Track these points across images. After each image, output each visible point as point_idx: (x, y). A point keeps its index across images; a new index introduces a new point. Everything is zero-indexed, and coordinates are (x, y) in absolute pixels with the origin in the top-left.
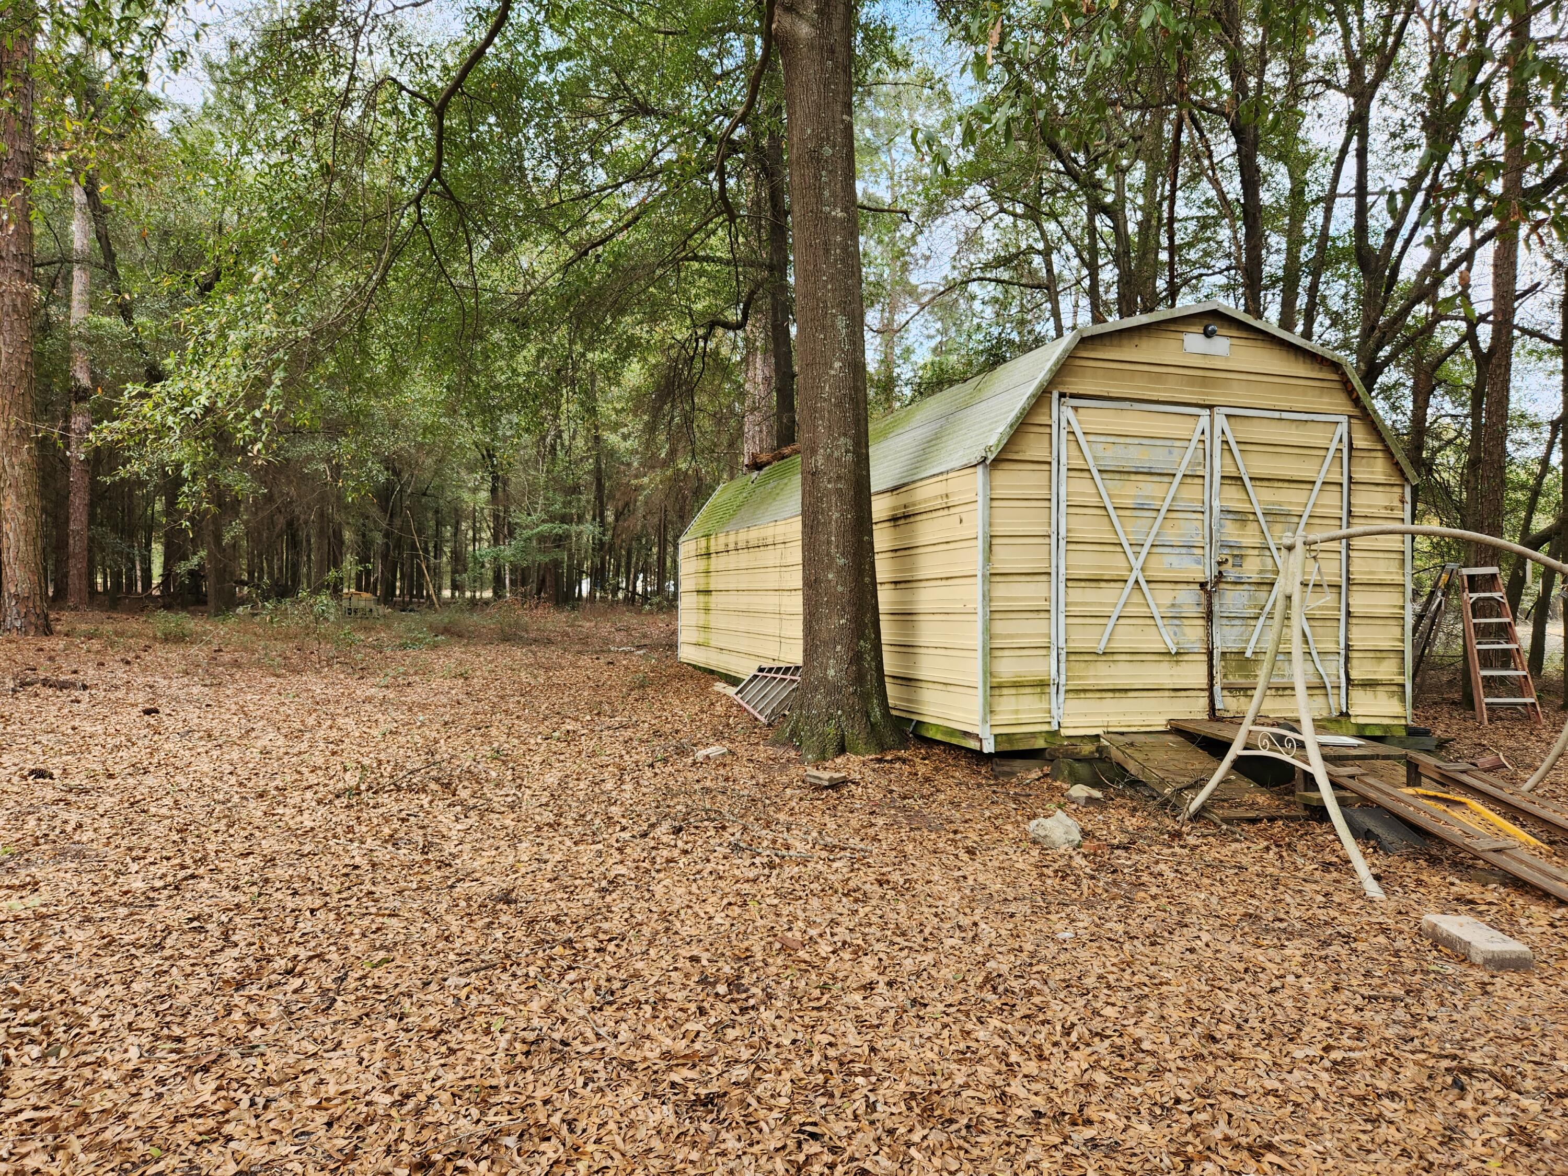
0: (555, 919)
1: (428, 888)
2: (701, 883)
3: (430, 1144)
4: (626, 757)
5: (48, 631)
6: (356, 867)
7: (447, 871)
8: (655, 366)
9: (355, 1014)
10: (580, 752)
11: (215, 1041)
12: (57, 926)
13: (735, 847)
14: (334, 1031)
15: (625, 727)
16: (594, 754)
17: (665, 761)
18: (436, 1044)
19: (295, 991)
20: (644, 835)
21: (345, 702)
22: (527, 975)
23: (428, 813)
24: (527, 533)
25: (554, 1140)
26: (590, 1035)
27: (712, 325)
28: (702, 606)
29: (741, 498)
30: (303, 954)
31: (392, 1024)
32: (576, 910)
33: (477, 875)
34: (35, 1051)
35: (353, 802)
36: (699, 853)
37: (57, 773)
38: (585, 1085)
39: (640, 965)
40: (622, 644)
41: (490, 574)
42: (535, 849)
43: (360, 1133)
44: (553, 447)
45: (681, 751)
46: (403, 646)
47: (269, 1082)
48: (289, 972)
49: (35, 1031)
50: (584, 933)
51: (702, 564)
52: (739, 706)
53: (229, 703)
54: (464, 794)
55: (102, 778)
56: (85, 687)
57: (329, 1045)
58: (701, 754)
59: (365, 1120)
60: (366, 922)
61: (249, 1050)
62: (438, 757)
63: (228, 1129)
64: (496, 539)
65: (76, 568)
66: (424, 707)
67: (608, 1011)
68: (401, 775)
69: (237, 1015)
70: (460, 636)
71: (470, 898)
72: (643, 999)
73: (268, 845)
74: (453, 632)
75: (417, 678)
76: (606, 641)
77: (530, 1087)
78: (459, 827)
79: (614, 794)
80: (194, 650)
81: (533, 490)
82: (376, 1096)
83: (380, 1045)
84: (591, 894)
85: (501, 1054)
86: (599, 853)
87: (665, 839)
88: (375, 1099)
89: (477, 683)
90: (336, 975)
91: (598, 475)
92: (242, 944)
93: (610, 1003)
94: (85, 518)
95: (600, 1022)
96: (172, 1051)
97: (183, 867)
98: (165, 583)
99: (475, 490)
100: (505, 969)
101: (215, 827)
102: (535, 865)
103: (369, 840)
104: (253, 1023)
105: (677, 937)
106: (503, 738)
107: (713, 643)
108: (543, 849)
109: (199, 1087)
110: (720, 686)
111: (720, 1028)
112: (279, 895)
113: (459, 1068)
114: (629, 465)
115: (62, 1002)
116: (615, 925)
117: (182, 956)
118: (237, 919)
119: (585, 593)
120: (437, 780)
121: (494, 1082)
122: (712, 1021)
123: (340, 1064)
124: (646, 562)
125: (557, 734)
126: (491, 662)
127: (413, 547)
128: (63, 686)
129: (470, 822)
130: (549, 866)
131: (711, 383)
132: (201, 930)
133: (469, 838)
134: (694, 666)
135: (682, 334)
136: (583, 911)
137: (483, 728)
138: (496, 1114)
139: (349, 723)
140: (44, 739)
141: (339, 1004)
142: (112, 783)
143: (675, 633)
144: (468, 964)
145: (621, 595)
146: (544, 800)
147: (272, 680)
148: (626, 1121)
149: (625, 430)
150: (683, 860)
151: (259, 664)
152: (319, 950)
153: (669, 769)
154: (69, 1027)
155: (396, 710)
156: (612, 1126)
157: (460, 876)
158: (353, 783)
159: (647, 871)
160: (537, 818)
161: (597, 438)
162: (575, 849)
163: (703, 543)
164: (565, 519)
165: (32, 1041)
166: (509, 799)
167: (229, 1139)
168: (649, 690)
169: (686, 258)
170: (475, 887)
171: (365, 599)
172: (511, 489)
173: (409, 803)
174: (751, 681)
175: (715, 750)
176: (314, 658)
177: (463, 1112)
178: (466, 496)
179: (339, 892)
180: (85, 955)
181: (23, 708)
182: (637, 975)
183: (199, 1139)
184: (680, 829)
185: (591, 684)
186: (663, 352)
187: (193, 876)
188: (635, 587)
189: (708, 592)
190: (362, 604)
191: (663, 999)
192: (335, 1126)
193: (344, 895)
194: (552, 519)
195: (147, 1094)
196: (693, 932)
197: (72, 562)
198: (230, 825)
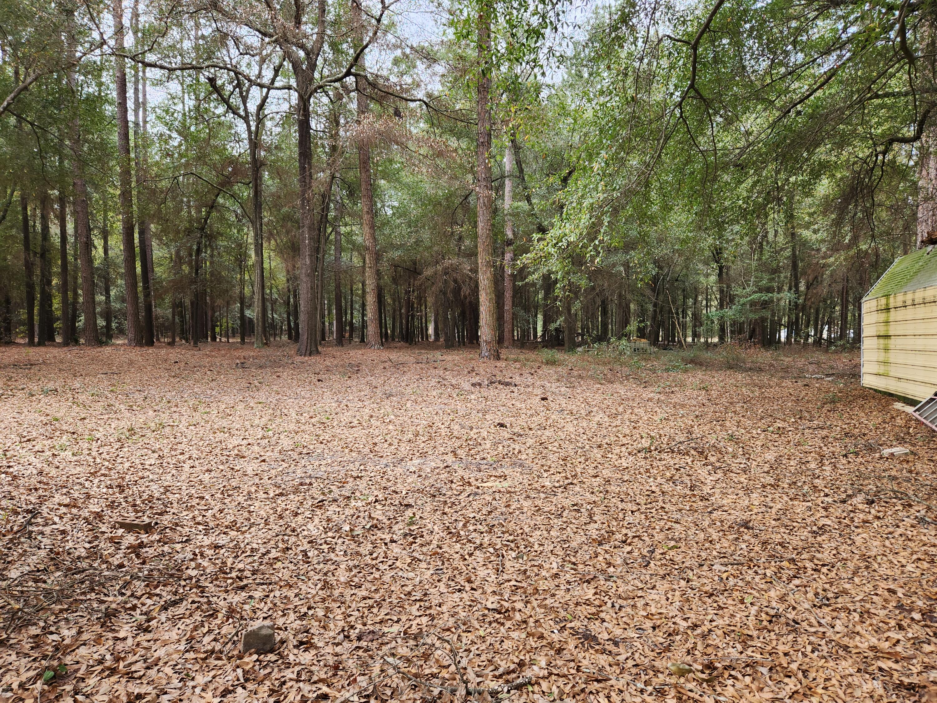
0: (780, 544)
1: (696, 511)
2: (893, 541)
3: (713, 657)
4: (825, 448)
5: (498, 358)
6: (653, 492)
7: (707, 503)
8: (841, 179)
9: (662, 573)
10: (789, 442)
11: (591, 569)
12: (516, 497)
13: (922, 521)
14: (651, 579)
15: (822, 428)
16: (799, 444)
17: (857, 454)
18: (710, 601)
19: (628, 553)
20: (844, 502)
21: (638, 400)
22: (765, 574)
23: (692, 468)
24: (743, 300)
25: (793, 678)
26: (813, 620)
27: (891, 142)
28: (882, 346)
29: (917, 266)
30: (630, 534)
31: (683, 583)
32: (795, 541)
33: (726, 509)
34: (514, 554)
35: (648, 455)
36: (889, 520)
37: (508, 425)
38: (813, 652)
39: (847, 586)
40: (814, 373)
41: (716, 327)
42: (763, 499)
43: (671, 638)
44: (761, 243)
45: (870, 449)
46: (667, 370)
47: (620, 597)
48: (624, 542)
49: (513, 545)
50: (803, 557)
51: (882, 317)
52: (917, 420)
53: (579, 397)
54: (713, 459)
55: (527, 430)
56: (516, 385)
57: (649, 586)
58: (886, 452)
59: (674, 631)
60: (662, 523)
61: (608, 578)
62: (694, 436)
63: (602, 615)
64: (721, 306)
65: (507, 327)
66: (683, 406)
67: (826, 610)
68: (673, 443)
69: (600, 558)
70: (701, 364)
71: (722, 521)
72: (852, 608)
73: (607, 473)
74: (697, 363)
75: (677, 389)
76: (802, 371)
77: (774, 643)
78: (711, 478)
79: (817, 471)
80: (560, 369)
81: (747, 272)
82: (678, 620)
83: (677, 593)
84: (805, 534)
85: (752, 618)
86: (810, 509)
87: (860, 506)
88: (678, 622)
89: (714, 394)
90: (648, 549)
91: (794, 260)
92: (599, 522)
93: (828, 605)
94: (511, 304)
95: (821, 615)
96: (572, 569)
97: (567, 478)
98: (543, 335)
99: (707, 276)
100: (749, 568)
101: (579, 460)
102: (763, 509)
103: (659, 478)
104: (609, 564)
105: (876, 574)
106: (735, 428)
107: (891, 374)
108: (768, 500)
109: (587, 590)
110: (899, 405)
111: (917, 643)
112: (614, 500)
113: (726, 618)
114: (818, 250)
115: (522, 534)
116: (826, 556)
117: (571, 523)
118: (595, 509)
119: (783, 339)
120: (695, 449)
121: (750, 633)
122: (910, 635)
123: (657, 597)
124: (830, 317)
125: (771, 429)
126: (722, 381)
127: (670, 311)
128: (507, 384)
129: (718, 476)
130: (774, 511)
131: (889, 184)
132: (578, 511)
133: (718, 486)
134: (875, 390)
135: (863, 152)
136: (801, 543)
137: (721, 421)
138: (753, 652)
139: (641, 411)
140: (501, 408)
141: (652, 565)
142: (531, 432)
143: (858, 366)
144: (726, 560)
145: (810, 340)
146: (766, 469)
147: (599, 386)
148: (845, 683)
149: (816, 227)
150: (876, 523)
151: (592, 377)
152: (638, 534)
153: (859, 460)
154: (526, 547)
155: (667, 406)
156: (834, 681)
157: (715, 506)
158: (647, 445)
159: (848, 526)
160: (762, 480)
161: (793, 234)
162: (791, 503)
163: (883, 301)
164: (769, 290)
165: (511, 549)
166: (742, 466)
167: (603, 621)
168: (838, 405)
169: (870, 98)
170: (725, 516)
171: (643, 343)
172: (732, 272)
173: (680, 461)
174: (928, 402)
175: (898, 450)
176: (619, 375)
177: (731, 643)
178: (702, 279)
179: (646, 504)
180: (529, 514)
181: (492, 394)
182: (845, 592)
183: (589, 616)
184: (873, 502)
185: (793, 398)
186: (848, 168)
187: (572, 484)
188: (821, 335)
189: (887, 337)
190: (642, 345)
191: (868, 612)
192: (657, 630)
193: (648, 506)
194: (760, 290)
195: (562, 587)
196: (889, 572)
197: (506, 325)
198: (587, 460)
